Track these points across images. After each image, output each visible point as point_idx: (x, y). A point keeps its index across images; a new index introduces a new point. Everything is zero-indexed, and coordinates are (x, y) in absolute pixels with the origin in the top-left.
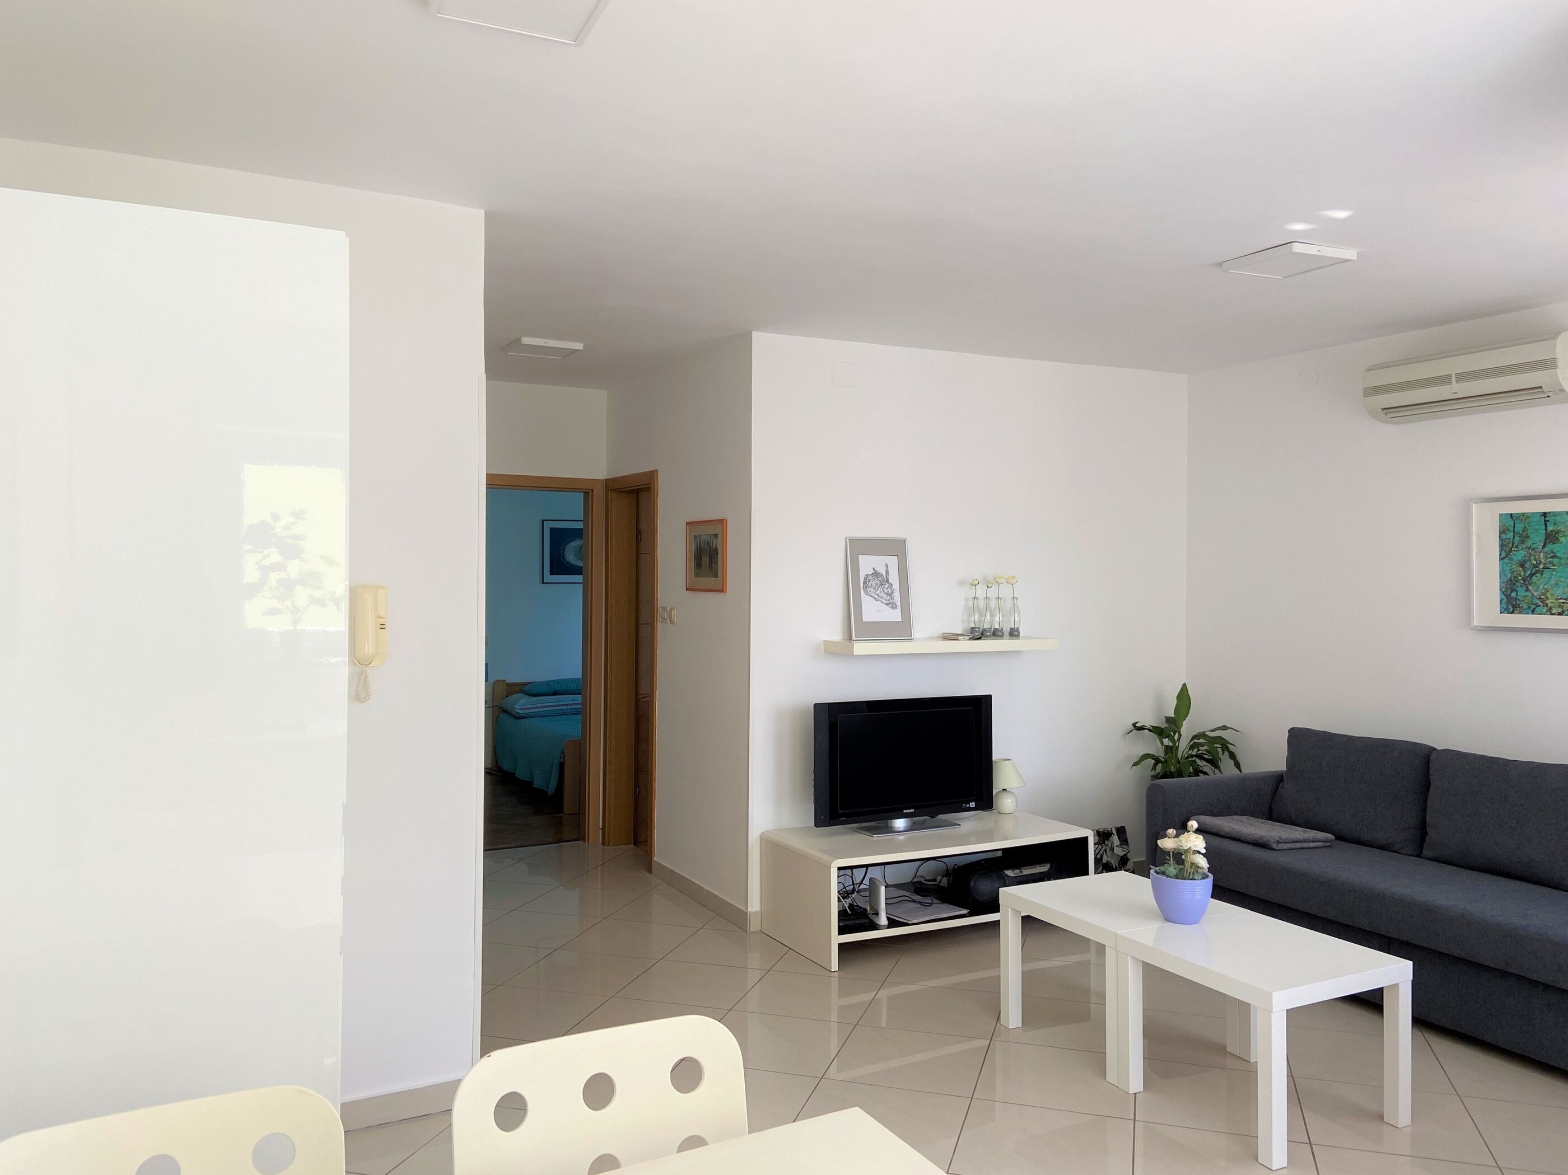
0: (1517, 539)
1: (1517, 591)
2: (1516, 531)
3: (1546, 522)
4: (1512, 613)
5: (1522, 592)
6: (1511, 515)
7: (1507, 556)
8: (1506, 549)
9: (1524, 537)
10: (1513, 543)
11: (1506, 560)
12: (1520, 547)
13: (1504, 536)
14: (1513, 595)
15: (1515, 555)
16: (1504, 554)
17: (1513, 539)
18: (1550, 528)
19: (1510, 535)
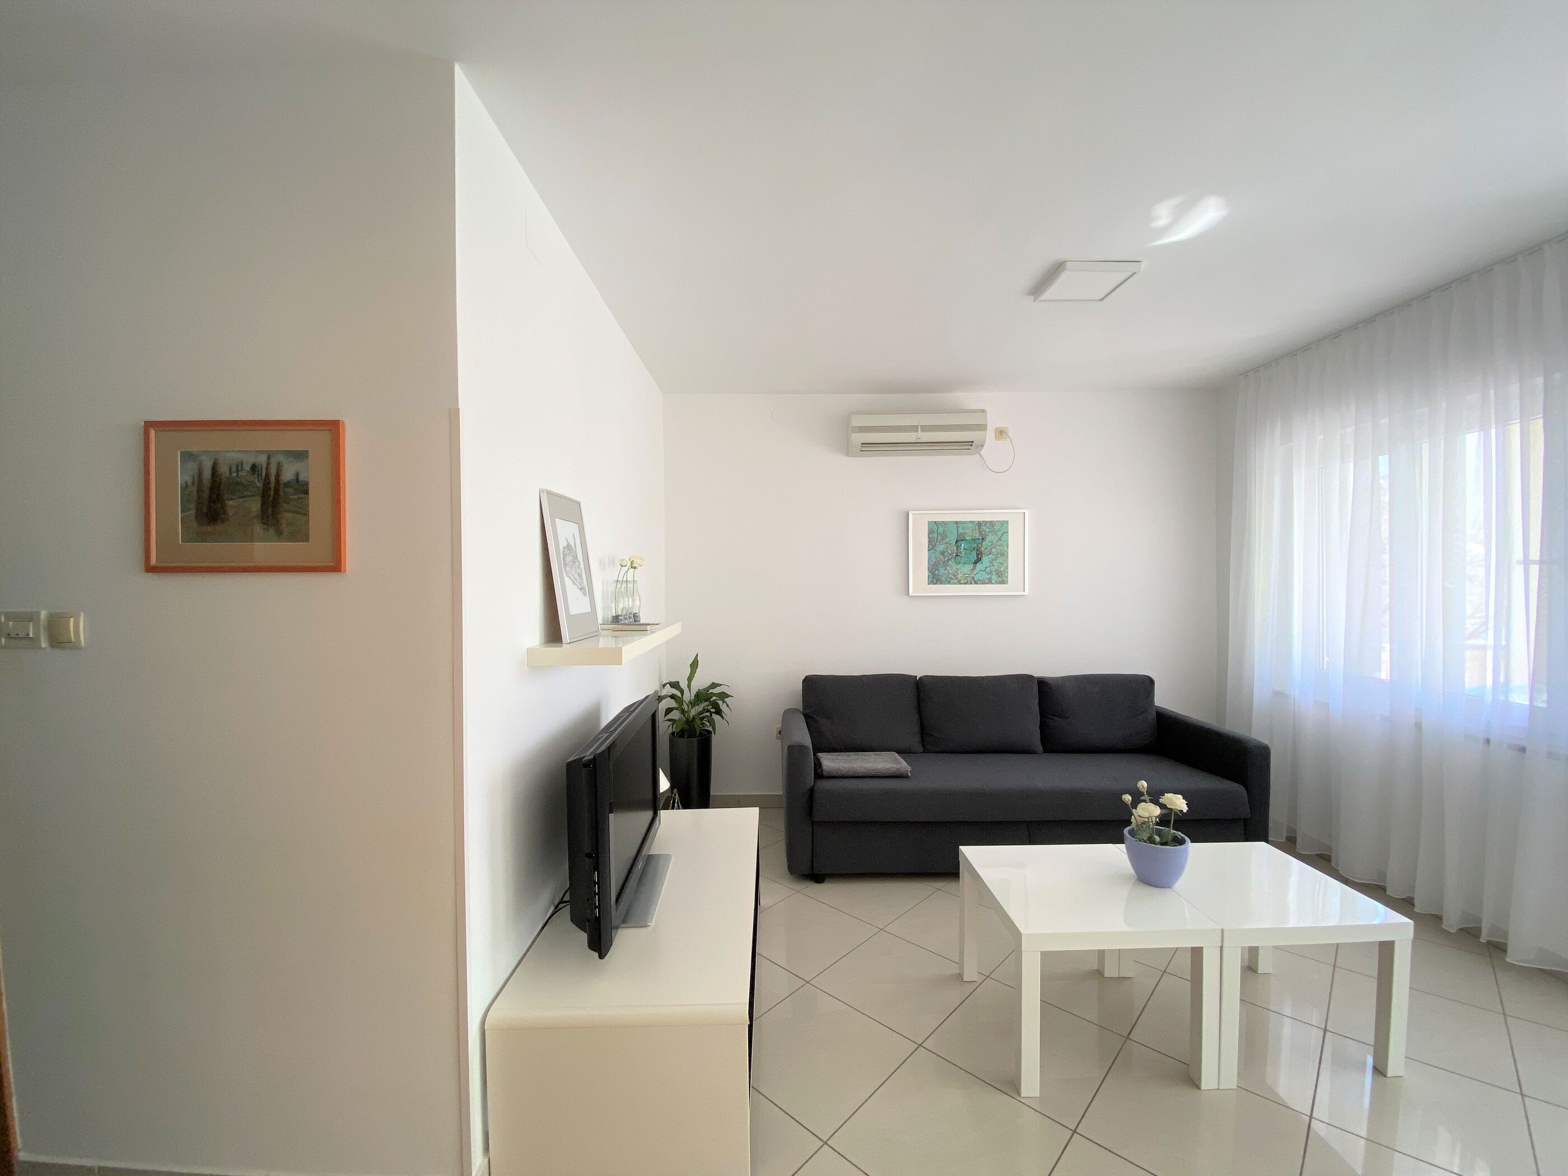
0: (939, 538)
1: (939, 570)
2: (939, 532)
3: (957, 527)
4: (936, 584)
5: (942, 571)
6: (935, 522)
7: (932, 548)
8: (932, 545)
9: (944, 536)
10: (937, 540)
11: (932, 551)
12: (941, 543)
13: (931, 535)
14: (937, 572)
15: (938, 547)
17: (937, 537)
18: (960, 531)
19: (935, 535)
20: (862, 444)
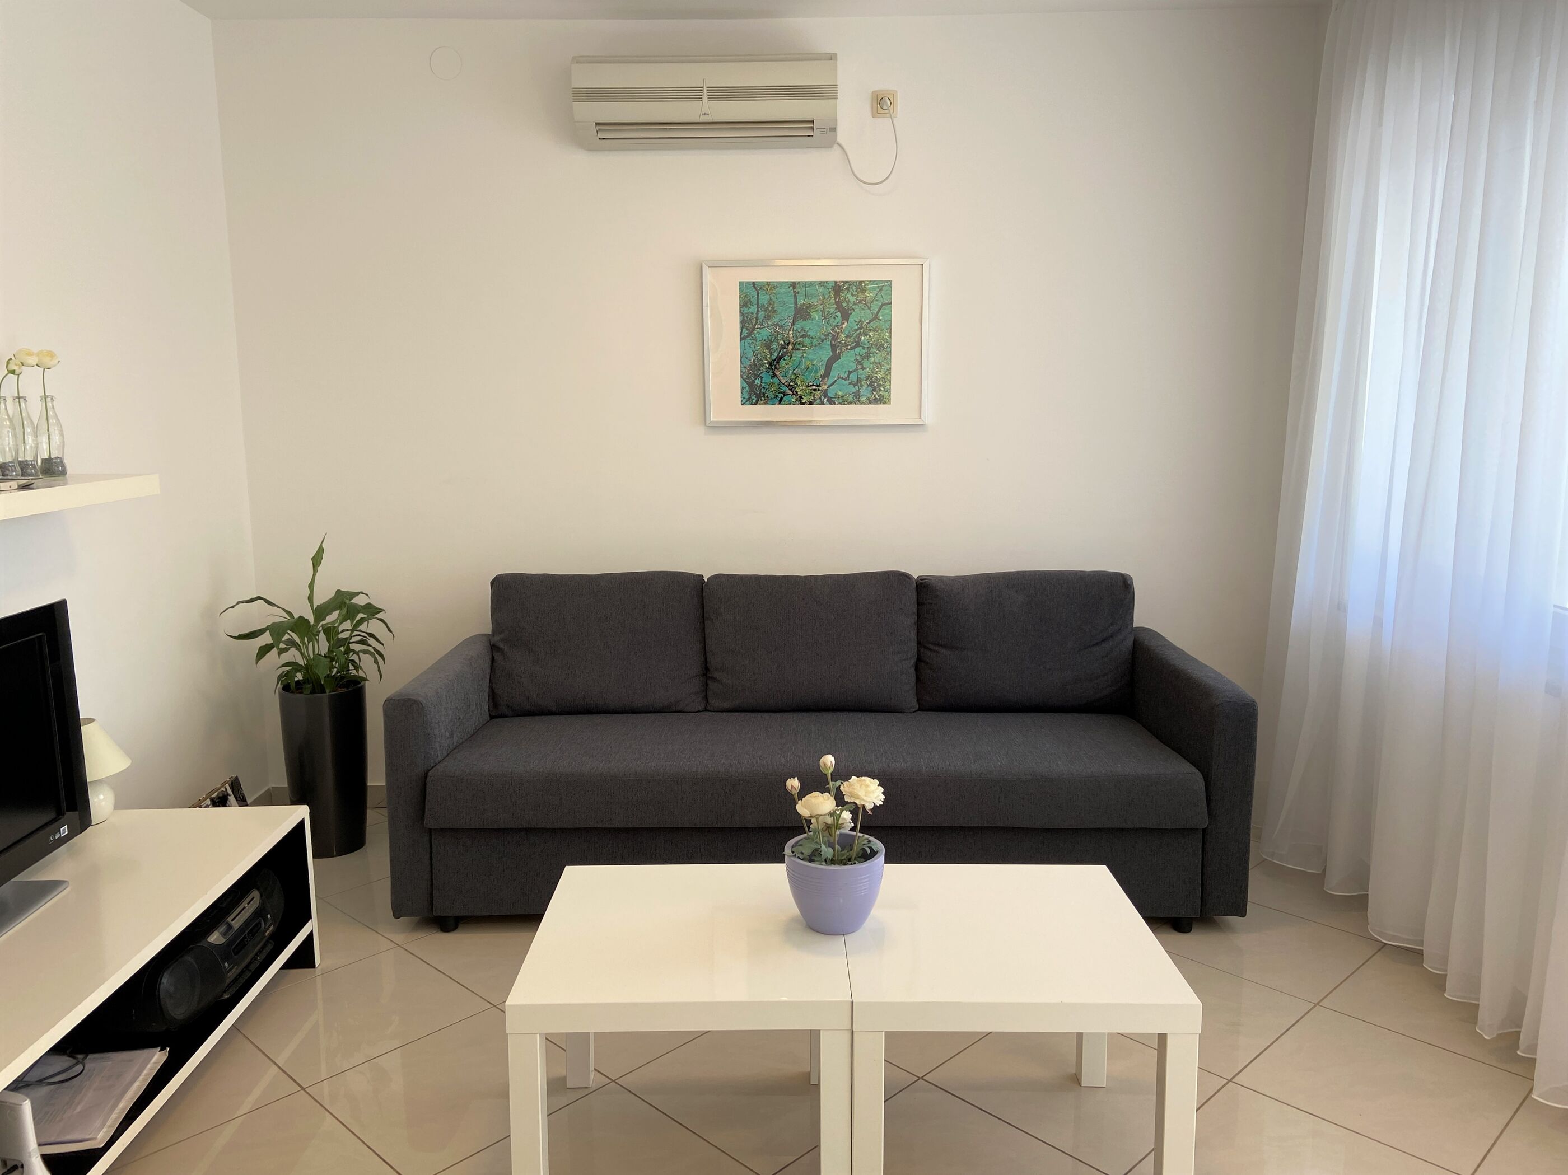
0: (762, 314)
1: (762, 378)
2: (760, 303)
3: (796, 293)
4: (756, 404)
5: (767, 379)
6: (754, 284)
7: (749, 335)
8: (748, 327)
9: (770, 311)
10: (757, 319)
11: (748, 340)
12: (765, 324)
13: (746, 310)
14: (758, 382)
15: (759, 333)
16: (745, 334)
17: (757, 314)
18: (801, 301)
19: (753, 309)
20: (597, 124)
